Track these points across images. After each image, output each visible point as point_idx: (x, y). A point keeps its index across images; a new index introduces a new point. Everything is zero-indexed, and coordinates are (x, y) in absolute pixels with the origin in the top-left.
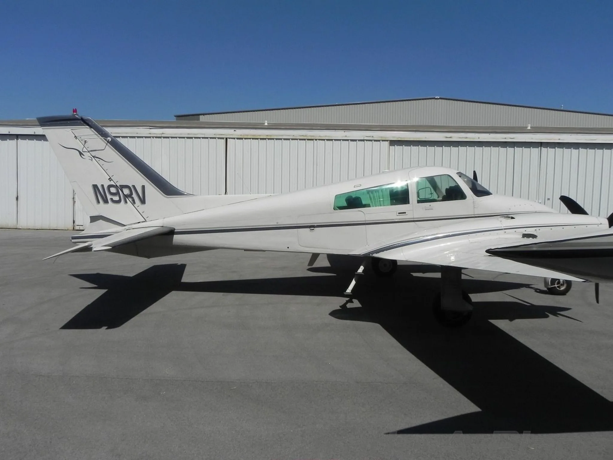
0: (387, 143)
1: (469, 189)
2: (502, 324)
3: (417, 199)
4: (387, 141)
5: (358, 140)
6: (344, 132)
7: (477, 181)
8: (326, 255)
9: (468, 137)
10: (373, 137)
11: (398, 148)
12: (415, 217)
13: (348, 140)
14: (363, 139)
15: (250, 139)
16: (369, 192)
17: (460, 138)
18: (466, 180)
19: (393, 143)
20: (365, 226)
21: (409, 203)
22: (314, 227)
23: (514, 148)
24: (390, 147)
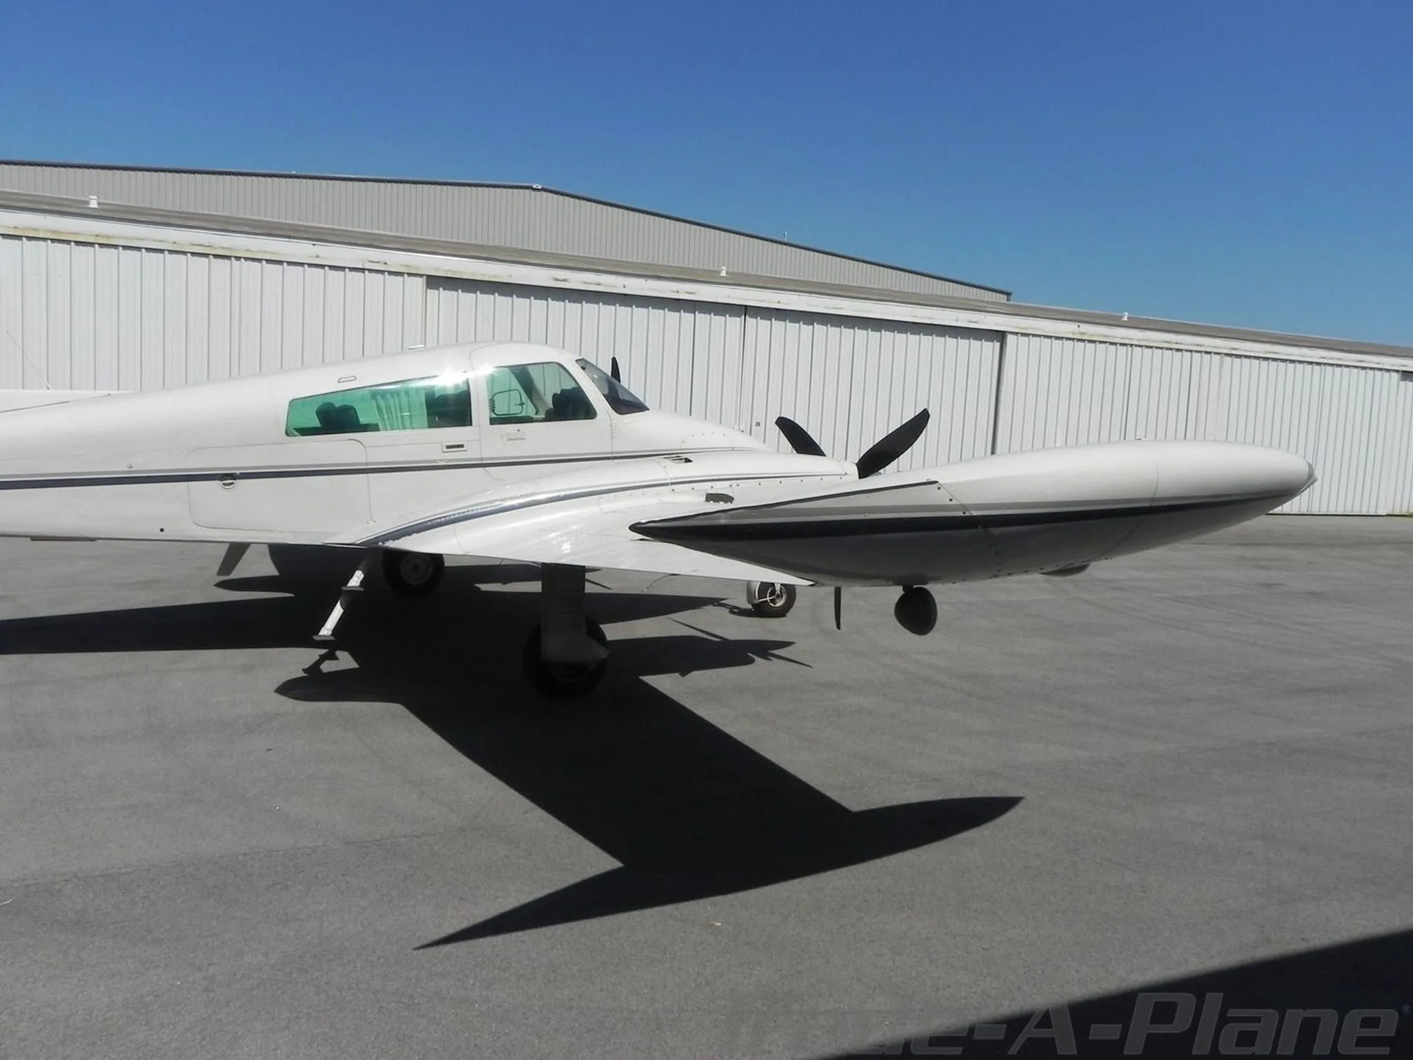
0: (421, 282)
1: (603, 398)
2: (664, 683)
3: (491, 415)
4: (421, 275)
5: (349, 268)
6: (314, 245)
7: (620, 381)
8: (266, 546)
9: (601, 282)
10: (385, 263)
11: (447, 296)
12: (484, 456)
13: (323, 266)
14: (361, 267)
15: (45, 239)
16: (376, 394)
17: (585, 283)
18: (595, 376)
19: (434, 282)
20: (365, 475)
21: (471, 425)
22: (233, 477)
23: (694, 313)
24: (428, 290)
